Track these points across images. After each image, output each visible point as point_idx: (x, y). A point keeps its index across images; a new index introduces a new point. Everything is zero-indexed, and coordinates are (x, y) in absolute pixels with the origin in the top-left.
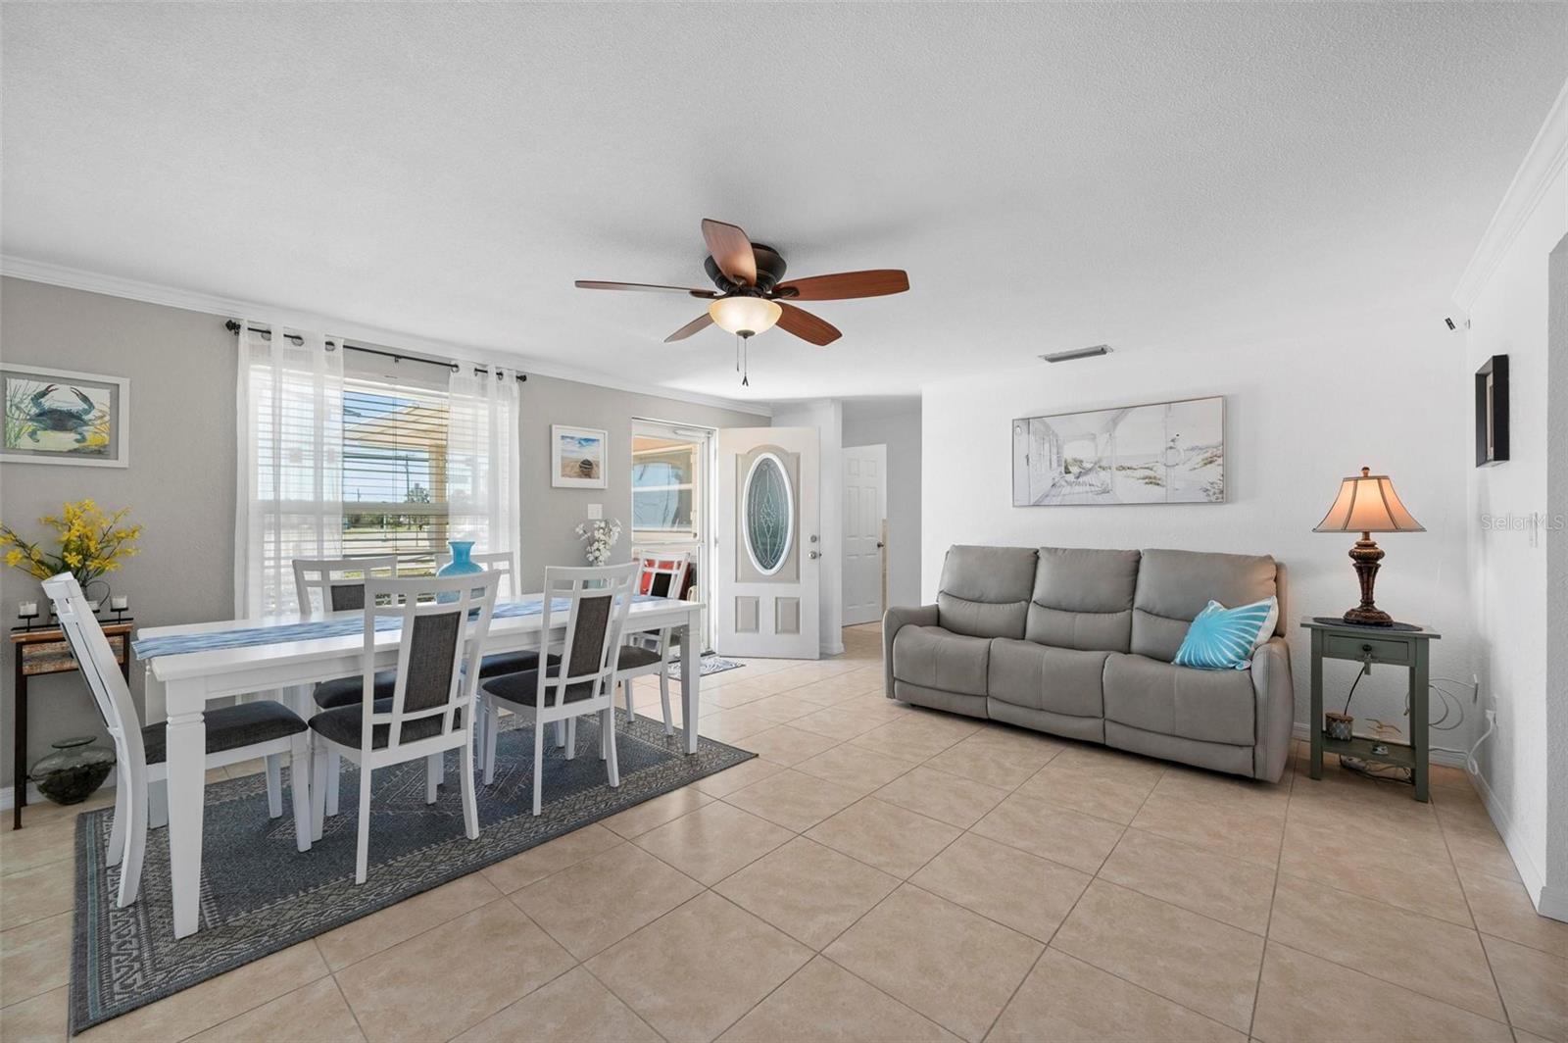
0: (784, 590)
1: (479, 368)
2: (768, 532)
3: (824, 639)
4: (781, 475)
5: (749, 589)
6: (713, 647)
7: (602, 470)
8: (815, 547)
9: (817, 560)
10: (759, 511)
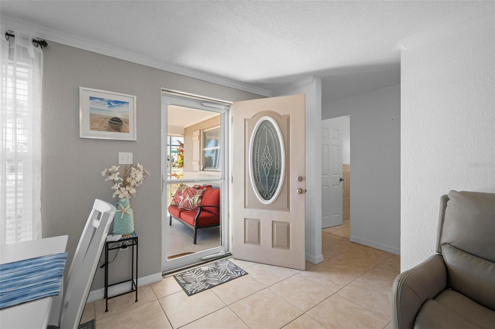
0: (279, 216)
1: (9, 33)
2: (267, 172)
3: (309, 250)
4: (276, 132)
5: (254, 214)
6: (231, 251)
7: (132, 126)
8: (301, 185)
9: (303, 195)
10: (260, 158)
